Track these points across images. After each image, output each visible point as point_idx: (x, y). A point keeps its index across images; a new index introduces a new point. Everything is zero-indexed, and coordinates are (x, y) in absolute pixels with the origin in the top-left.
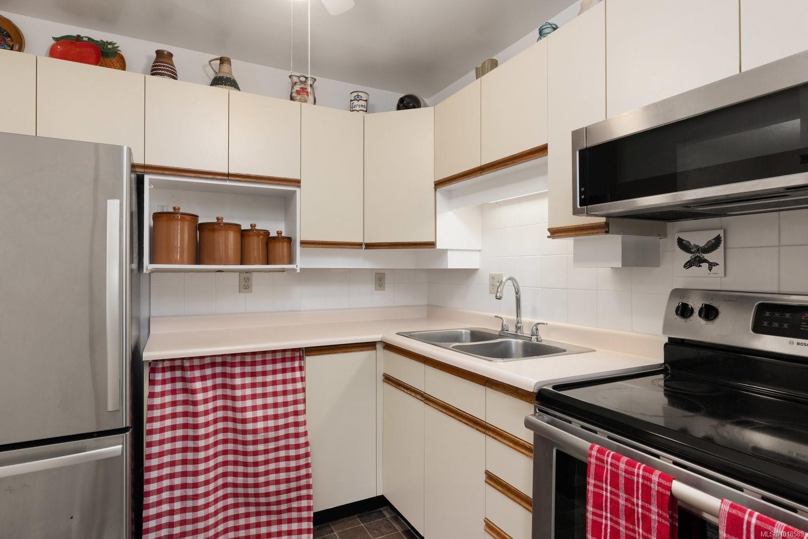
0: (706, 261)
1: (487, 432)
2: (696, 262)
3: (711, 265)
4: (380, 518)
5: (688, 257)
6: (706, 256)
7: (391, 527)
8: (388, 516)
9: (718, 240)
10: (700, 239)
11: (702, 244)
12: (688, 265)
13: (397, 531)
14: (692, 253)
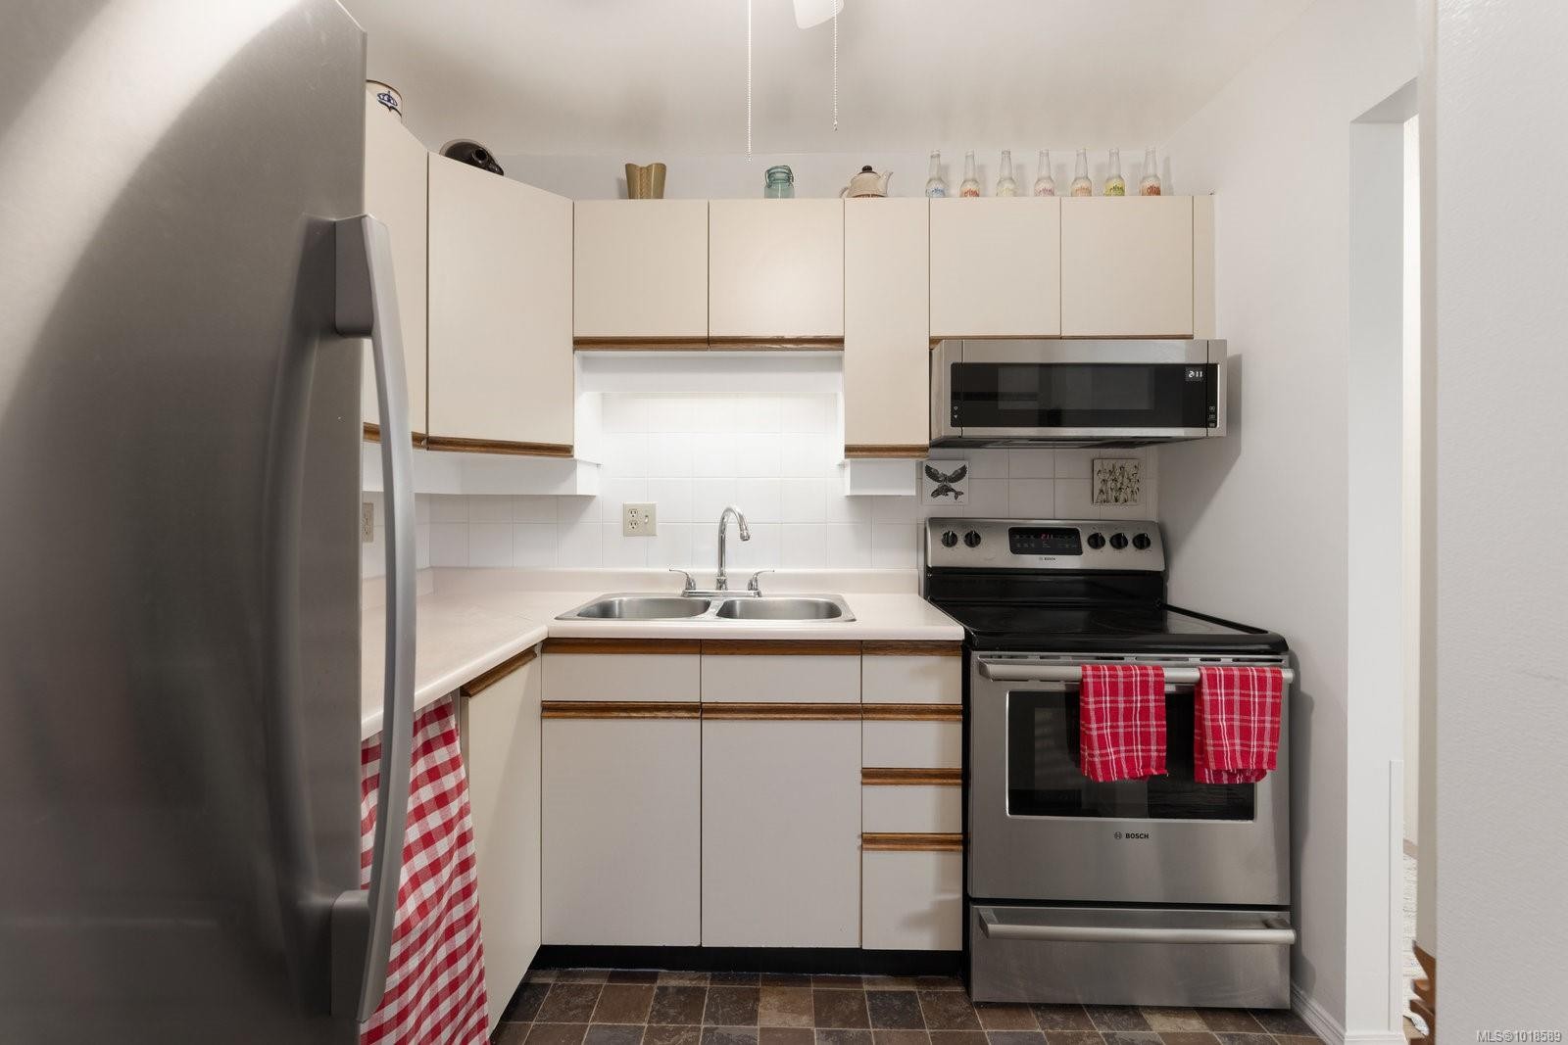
0: (953, 490)
1: (864, 716)
2: (943, 491)
3: (957, 494)
4: (544, 994)
5: (935, 485)
6: (953, 485)
7: (582, 990)
8: (551, 981)
9: (964, 470)
10: (947, 468)
11: (949, 473)
12: (936, 493)
13: (599, 987)
14: (938, 481)
